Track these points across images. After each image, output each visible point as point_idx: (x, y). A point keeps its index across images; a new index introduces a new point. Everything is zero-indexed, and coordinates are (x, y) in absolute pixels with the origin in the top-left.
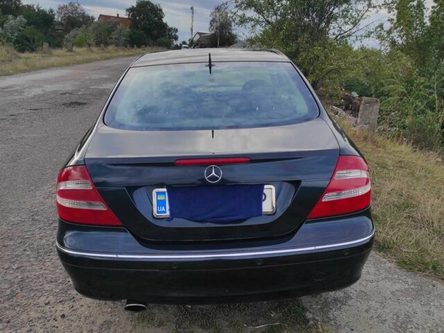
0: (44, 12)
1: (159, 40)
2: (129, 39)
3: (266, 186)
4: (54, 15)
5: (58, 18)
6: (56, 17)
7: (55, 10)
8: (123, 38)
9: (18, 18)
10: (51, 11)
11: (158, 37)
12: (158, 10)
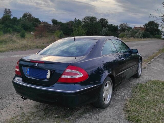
0: (115, 26)
1: (155, 36)
2: (143, 35)
3: (48, 71)
4: (118, 27)
5: (119, 28)
6: (118, 28)
7: (119, 25)
8: (141, 35)
9: (106, 28)
10: (117, 26)
11: (155, 35)
12: (157, 24)
